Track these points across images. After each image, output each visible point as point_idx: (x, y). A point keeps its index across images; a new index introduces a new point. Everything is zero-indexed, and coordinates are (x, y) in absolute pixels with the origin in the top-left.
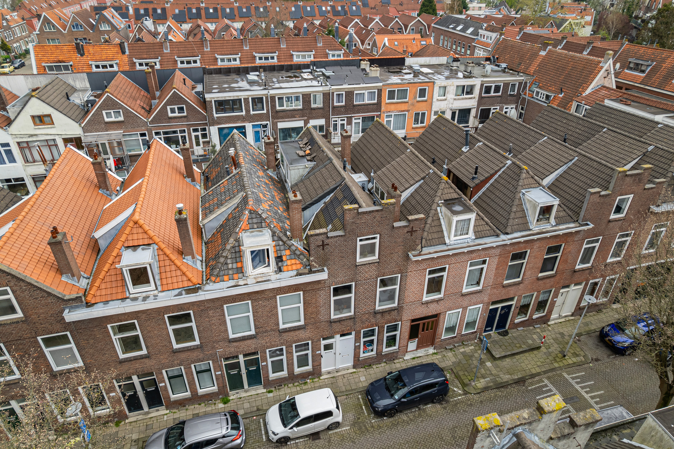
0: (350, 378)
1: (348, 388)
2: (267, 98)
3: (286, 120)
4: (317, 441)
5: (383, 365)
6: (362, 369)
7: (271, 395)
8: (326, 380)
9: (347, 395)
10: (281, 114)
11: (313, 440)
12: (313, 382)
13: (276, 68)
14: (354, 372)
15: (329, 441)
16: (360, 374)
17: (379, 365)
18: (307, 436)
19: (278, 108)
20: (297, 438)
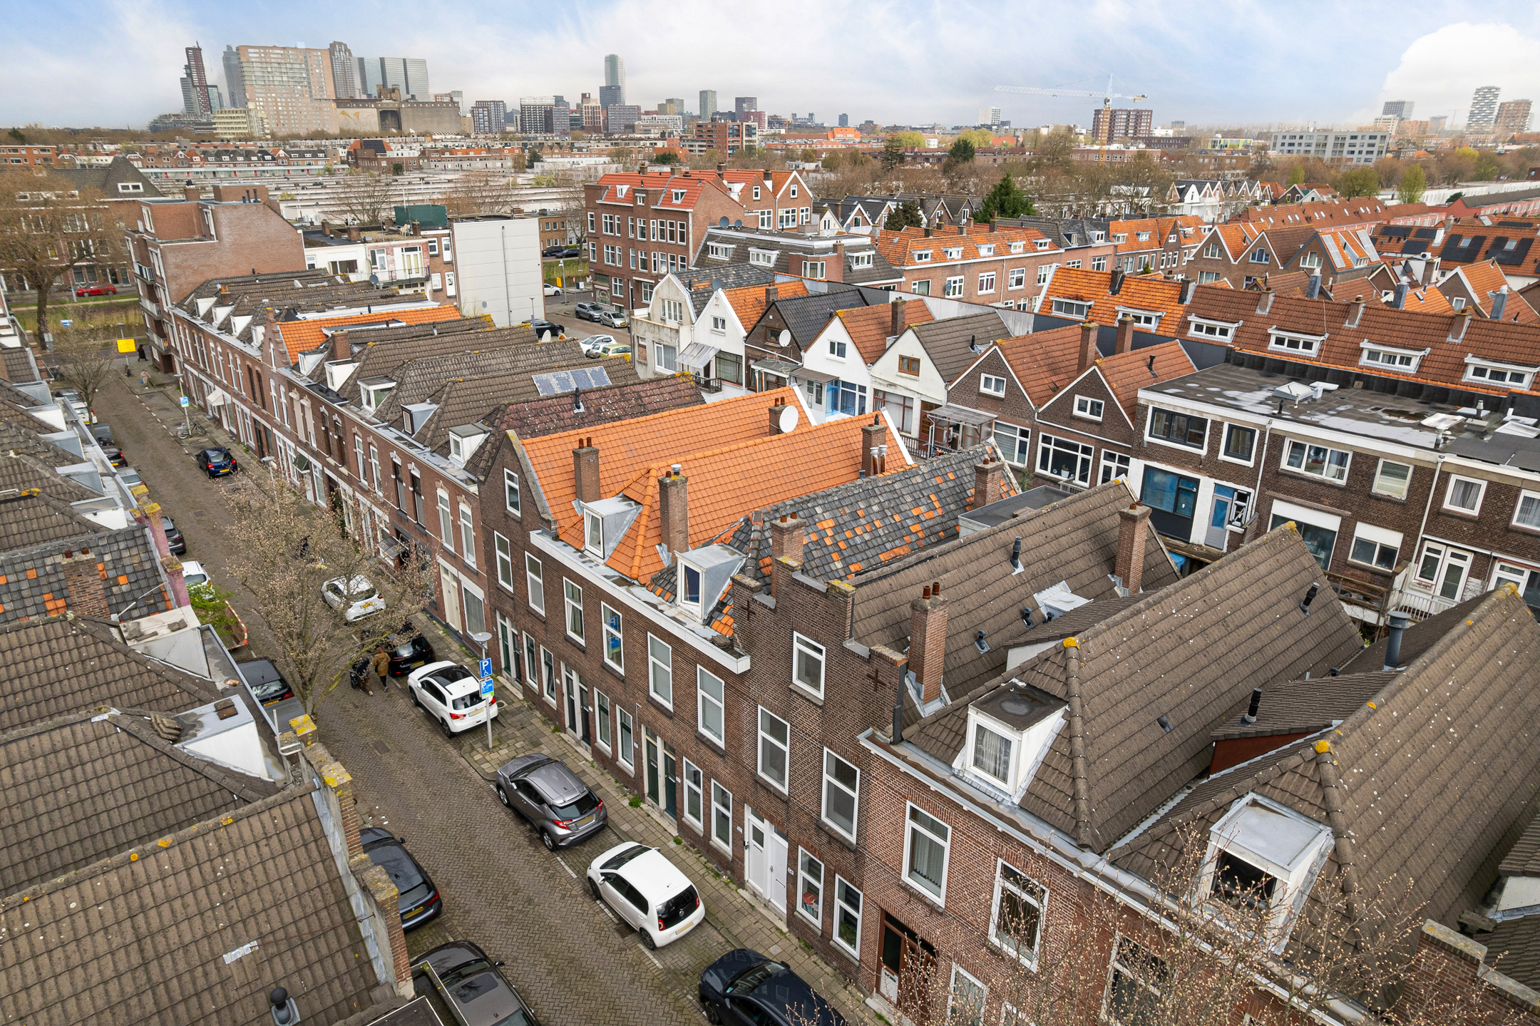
0: (766, 931)
1: (743, 937)
2: (1263, 434)
3: (1296, 500)
4: (616, 935)
5: (828, 969)
6: (795, 941)
7: (672, 845)
8: (740, 900)
9: (728, 941)
10: (1286, 483)
11: (617, 930)
12: (727, 884)
14: (781, 932)
15: (621, 950)
16: (784, 943)
17: (823, 965)
18: (621, 919)
19: (1284, 465)
20: (611, 909)
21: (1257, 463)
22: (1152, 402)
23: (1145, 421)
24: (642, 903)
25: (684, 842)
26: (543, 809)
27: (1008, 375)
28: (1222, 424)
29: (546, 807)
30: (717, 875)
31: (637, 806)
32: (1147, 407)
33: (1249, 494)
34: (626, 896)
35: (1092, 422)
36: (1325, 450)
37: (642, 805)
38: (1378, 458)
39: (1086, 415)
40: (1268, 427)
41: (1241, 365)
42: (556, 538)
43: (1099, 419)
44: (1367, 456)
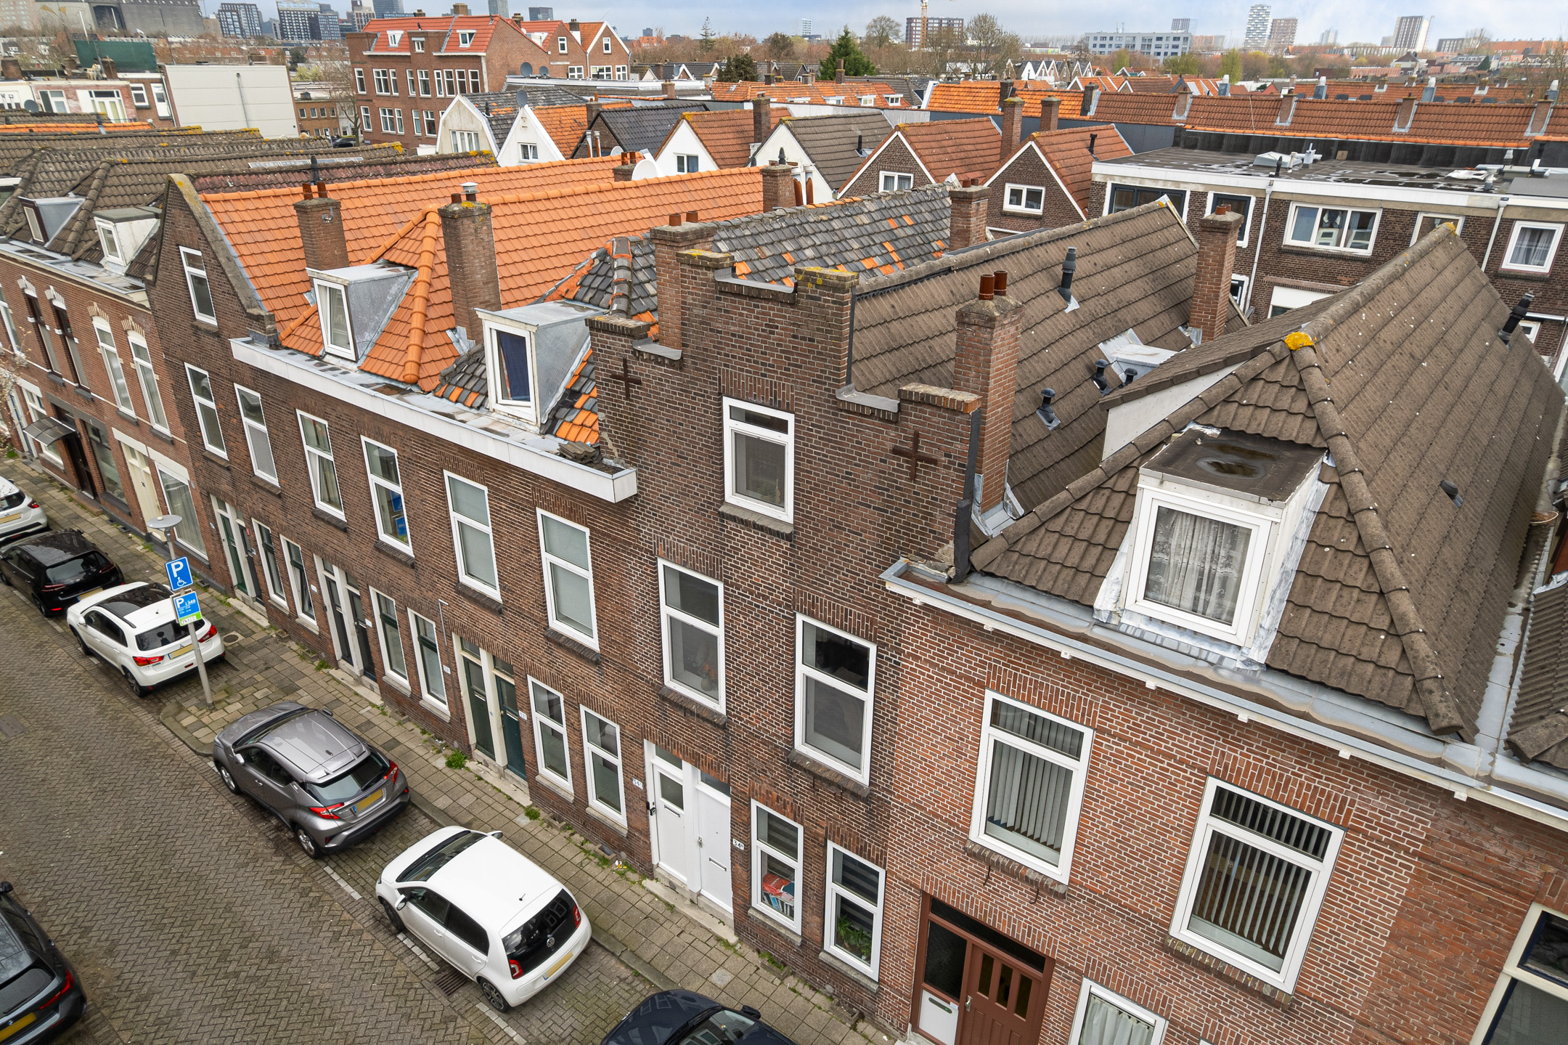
0: (700, 946)
1: (661, 963)
2: (1260, 201)
3: (1304, 283)
4: (436, 992)
5: (818, 999)
6: (753, 956)
7: (524, 821)
8: (648, 898)
9: (637, 975)
10: (1291, 262)
11: (439, 984)
12: (622, 875)
13: (1393, 154)
14: (727, 944)
15: (446, 1020)
16: (735, 962)
17: (807, 992)
18: (442, 962)
19: (1288, 240)
20: (424, 947)
21: (1253, 241)
22: (1112, 177)
23: (1102, 204)
24: (476, 936)
25: (543, 815)
26: (291, 792)
27: (916, 170)
28: (1205, 194)
29: (296, 787)
30: (605, 862)
31: (462, 766)
32: (1104, 186)
33: (1242, 283)
34: (448, 925)
35: (1029, 217)
36: (1344, 213)
37: (469, 764)
38: (1416, 213)
39: (1021, 209)
40: (1269, 190)
41: (1193, 147)
42: (276, 345)
43: (1039, 212)
44: (1402, 212)
